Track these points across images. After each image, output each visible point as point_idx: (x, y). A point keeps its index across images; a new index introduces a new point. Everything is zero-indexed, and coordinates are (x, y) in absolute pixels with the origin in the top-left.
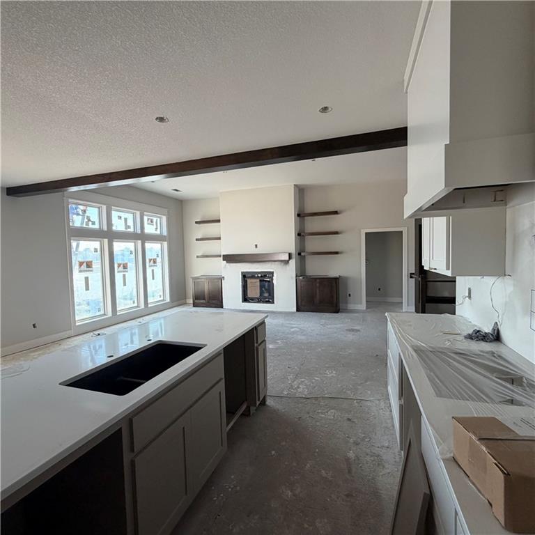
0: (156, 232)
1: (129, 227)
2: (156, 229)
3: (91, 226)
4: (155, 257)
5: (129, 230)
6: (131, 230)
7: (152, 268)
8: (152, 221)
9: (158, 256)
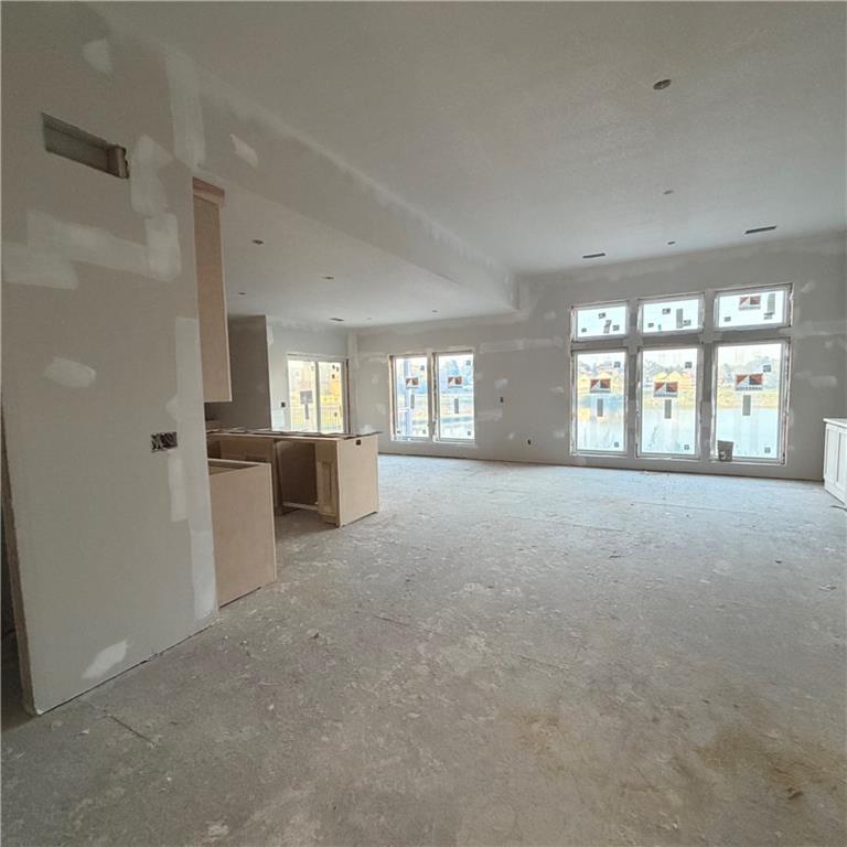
0: (768, 322)
1: (688, 323)
2: (769, 315)
3: (612, 332)
4: (759, 371)
5: (685, 328)
6: (695, 326)
7: (748, 393)
8: (755, 301)
9: (767, 368)
